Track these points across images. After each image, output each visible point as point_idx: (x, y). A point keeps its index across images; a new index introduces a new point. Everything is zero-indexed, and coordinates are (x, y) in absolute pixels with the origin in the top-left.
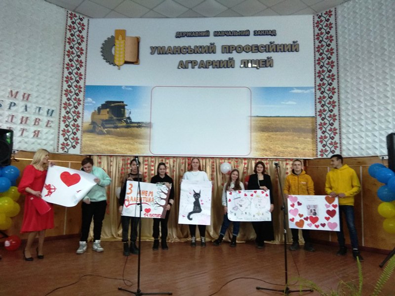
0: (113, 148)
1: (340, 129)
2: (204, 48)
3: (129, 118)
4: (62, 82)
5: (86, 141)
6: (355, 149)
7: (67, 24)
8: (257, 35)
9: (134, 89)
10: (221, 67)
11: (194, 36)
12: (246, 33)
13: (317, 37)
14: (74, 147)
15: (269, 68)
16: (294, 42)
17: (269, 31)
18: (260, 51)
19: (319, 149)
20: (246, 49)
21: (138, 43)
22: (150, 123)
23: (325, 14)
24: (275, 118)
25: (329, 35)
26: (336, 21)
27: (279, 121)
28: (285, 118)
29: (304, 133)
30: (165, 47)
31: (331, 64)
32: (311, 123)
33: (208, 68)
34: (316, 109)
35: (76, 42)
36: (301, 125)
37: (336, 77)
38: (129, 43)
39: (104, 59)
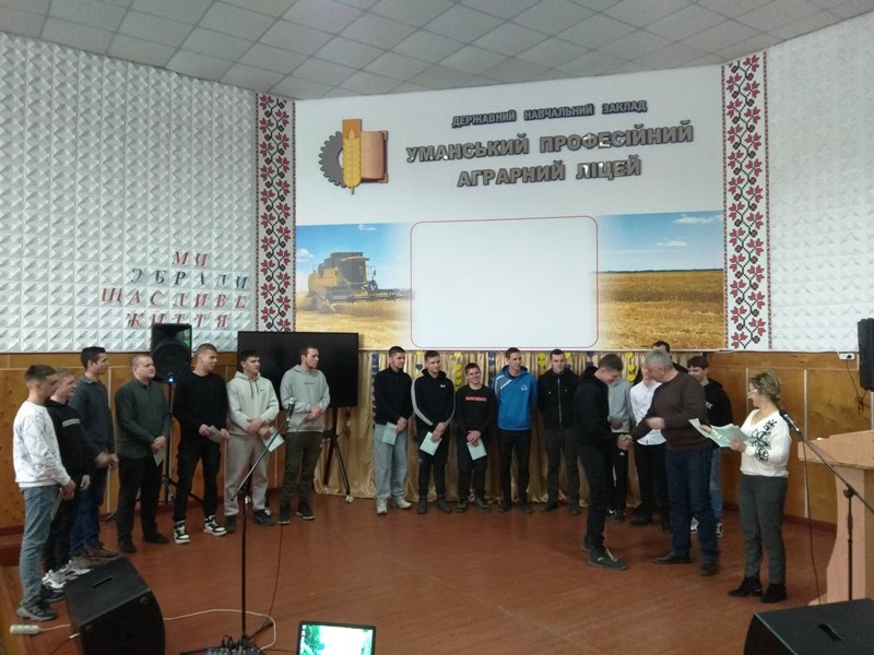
1: (769, 296)
2: (506, 145)
3: (373, 283)
4: (257, 225)
5: (303, 325)
6: (797, 337)
7: (257, 119)
8: (609, 113)
9: (381, 228)
10: (540, 176)
11: (485, 123)
12: (588, 111)
13: (730, 110)
15: (634, 176)
16: (682, 122)
17: (631, 103)
18: (615, 143)
19: (731, 333)
20: (587, 141)
21: (385, 142)
22: (411, 290)
23: (745, 64)
24: (643, 275)
25: (752, 108)
26: (765, 80)
27: (653, 279)
28: (665, 275)
29: (703, 301)
30: (433, 148)
31: (755, 167)
32: (716, 282)
33: (515, 182)
34: (726, 255)
35: (275, 150)
36: (697, 287)
37: (763, 193)
38: (367, 143)
39: (325, 176)
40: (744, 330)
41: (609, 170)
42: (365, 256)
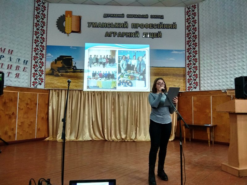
0: (65, 85)
1: (199, 75)
2: (121, 24)
3: (75, 66)
4: (33, 43)
5: (48, 80)
6: (208, 86)
7: (35, 6)
8: (153, 18)
9: (78, 48)
11: (114, 17)
12: (146, 17)
13: (187, 20)
14: (40, 84)
15: (159, 38)
16: (174, 23)
17: (159, 16)
18: (154, 27)
19: (187, 86)
20: (146, 26)
21: (80, 20)
23: (192, 7)
24: (162, 68)
25: (194, 20)
26: (198, 12)
27: (165, 69)
28: (169, 68)
29: (179, 77)
30: (97, 23)
31: (195, 37)
32: (183, 71)
33: (124, 37)
34: (186, 63)
35: (41, 18)
36: (177, 72)
37: (197, 44)
38: (74, 19)
39: (58, 29)
40: (192, 85)
41: (153, 35)
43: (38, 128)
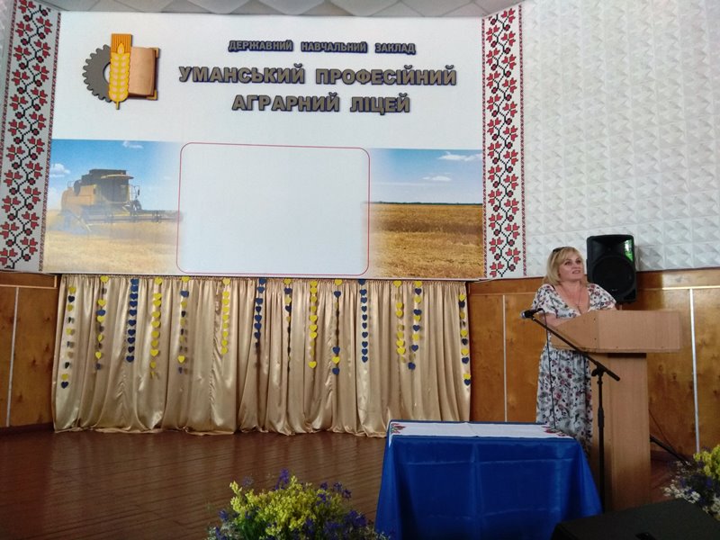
0: (104, 261)
1: (524, 226)
2: (282, 72)
3: (136, 203)
4: (3, 132)
5: (52, 246)
7: (13, 21)
8: (381, 52)
9: (146, 149)
10: (315, 105)
11: (262, 50)
12: (361, 48)
13: (489, 58)
14: (27, 258)
15: (403, 114)
16: (446, 67)
17: (402, 45)
18: (387, 81)
19: (490, 264)
20: (361, 77)
21: (156, 60)
22: (178, 212)
23: (503, 16)
24: (411, 207)
25: (509, 56)
26: (520, 30)
27: (420, 211)
28: (431, 207)
29: (464, 234)
30: (208, 69)
31: (511, 109)
32: (476, 215)
33: (291, 110)
34: (485, 190)
35: (33, 55)
36: (459, 220)
37: (518, 133)
38: (137, 59)
39: (88, 88)
40: (501, 259)
41: (381, 106)
42: (128, 174)
43: (18, 395)
